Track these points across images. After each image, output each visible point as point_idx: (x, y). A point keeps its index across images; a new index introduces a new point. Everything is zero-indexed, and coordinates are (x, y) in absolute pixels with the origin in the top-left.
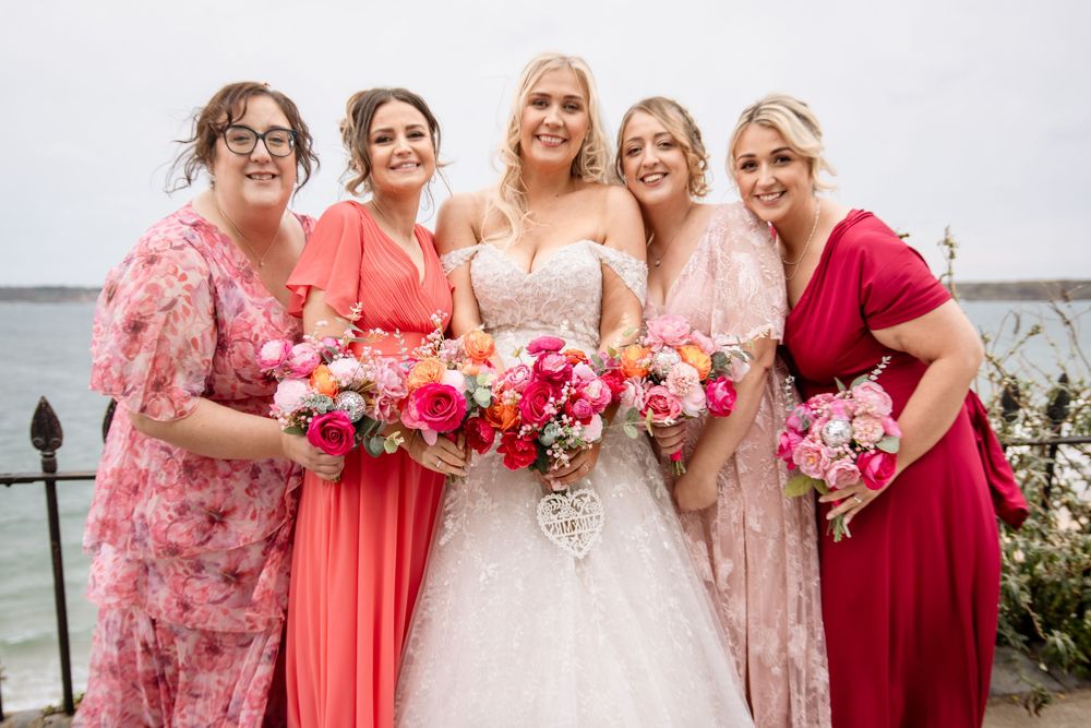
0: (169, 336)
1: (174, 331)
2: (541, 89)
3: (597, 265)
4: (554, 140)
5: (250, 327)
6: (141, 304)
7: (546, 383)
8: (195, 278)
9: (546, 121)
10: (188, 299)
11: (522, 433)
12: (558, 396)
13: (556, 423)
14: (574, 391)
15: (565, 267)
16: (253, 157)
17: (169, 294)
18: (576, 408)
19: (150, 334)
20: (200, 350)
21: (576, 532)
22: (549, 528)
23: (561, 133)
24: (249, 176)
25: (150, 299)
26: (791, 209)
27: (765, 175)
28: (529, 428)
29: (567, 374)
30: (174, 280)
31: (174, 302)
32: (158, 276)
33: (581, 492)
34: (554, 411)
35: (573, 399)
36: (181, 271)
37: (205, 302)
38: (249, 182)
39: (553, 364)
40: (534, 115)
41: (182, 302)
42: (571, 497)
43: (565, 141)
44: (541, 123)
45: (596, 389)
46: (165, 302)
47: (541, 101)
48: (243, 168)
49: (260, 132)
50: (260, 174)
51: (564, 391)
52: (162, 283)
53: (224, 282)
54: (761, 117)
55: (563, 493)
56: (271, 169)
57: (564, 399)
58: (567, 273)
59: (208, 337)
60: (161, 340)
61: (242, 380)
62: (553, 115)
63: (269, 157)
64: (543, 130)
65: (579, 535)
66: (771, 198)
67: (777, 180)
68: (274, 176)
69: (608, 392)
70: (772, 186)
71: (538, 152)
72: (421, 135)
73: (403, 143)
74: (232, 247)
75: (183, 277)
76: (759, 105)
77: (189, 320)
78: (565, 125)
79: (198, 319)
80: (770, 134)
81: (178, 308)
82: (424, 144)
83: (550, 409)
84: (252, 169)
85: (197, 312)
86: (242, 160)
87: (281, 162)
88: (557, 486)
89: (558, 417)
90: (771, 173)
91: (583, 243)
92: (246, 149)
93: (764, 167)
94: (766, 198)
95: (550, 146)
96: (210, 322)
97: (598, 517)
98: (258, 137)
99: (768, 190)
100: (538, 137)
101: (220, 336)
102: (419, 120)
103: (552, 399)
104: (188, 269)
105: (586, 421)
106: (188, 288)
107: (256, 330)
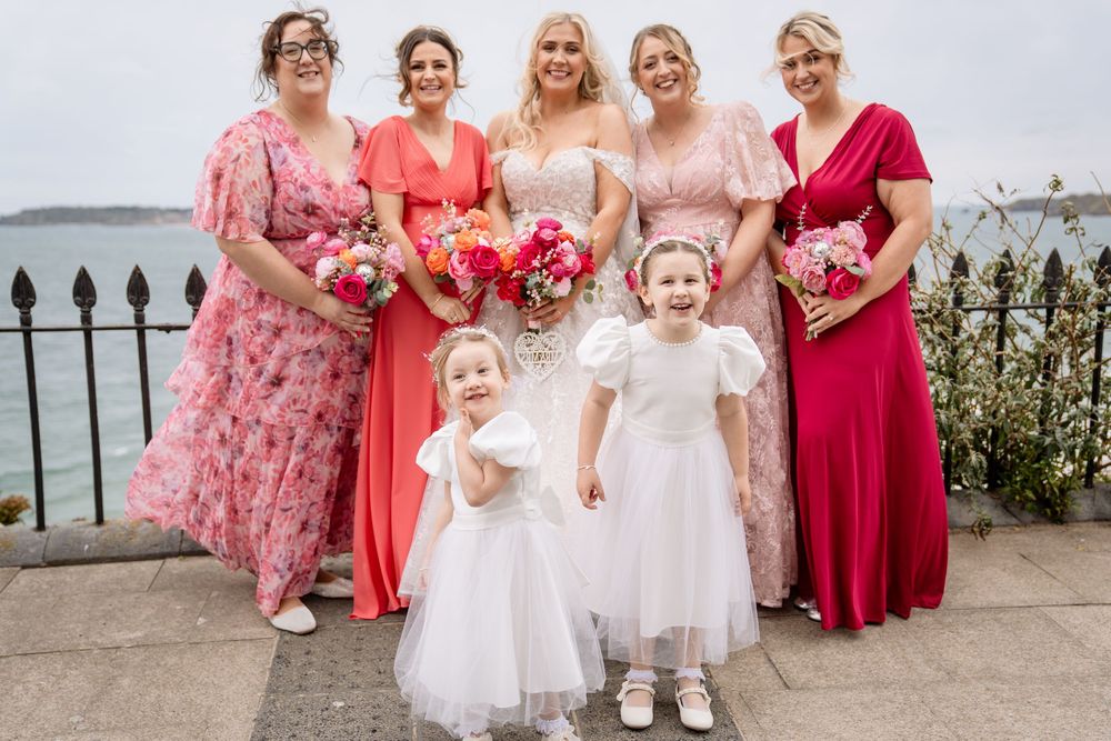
0: (237, 179)
1: (240, 176)
2: (549, 38)
3: (591, 166)
4: (561, 74)
5: (291, 173)
6: (220, 161)
7: (538, 245)
8: (253, 141)
9: (555, 61)
10: (248, 154)
11: (514, 275)
12: (543, 256)
13: (538, 273)
14: (555, 256)
15: (563, 166)
16: (301, 62)
17: (236, 152)
18: (554, 268)
19: (225, 181)
20: (259, 188)
21: (541, 362)
22: (521, 355)
23: (565, 69)
24: (300, 76)
25: (225, 157)
26: (823, 93)
27: (802, 71)
28: (520, 272)
29: (554, 244)
30: (240, 142)
31: (239, 157)
32: (230, 143)
33: (551, 333)
34: (539, 266)
35: (554, 261)
36: (244, 137)
37: (260, 157)
38: (301, 80)
39: (547, 234)
40: (545, 56)
41: (243, 156)
42: (543, 337)
43: (569, 74)
44: (551, 62)
45: (571, 260)
46: (233, 158)
47: (551, 47)
48: (296, 70)
49: (304, 45)
50: (308, 73)
51: (549, 253)
52: (232, 146)
53: (274, 145)
54: (794, 29)
55: (537, 332)
56: (314, 68)
57: (547, 259)
58: (564, 170)
59: (264, 181)
60: (232, 183)
61: (289, 212)
62: (559, 56)
63: (312, 61)
64: (553, 67)
65: (543, 365)
66: (807, 87)
67: (810, 73)
68: (317, 73)
69: (579, 265)
70: (807, 78)
71: (549, 83)
72: (444, 66)
73: (429, 72)
74: (285, 125)
75: (246, 141)
76: (793, 21)
77: (249, 168)
78: (568, 63)
79: (256, 167)
80: (801, 42)
81: (242, 161)
82: (445, 73)
83: (536, 263)
84: (302, 70)
85: (254, 163)
86: (294, 65)
87: (321, 63)
88: (532, 325)
89: (540, 270)
90: (805, 70)
91: (579, 149)
92: (295, 58)
93: (800, 65)
94: (803, 87)
95: (558, 78)
96: (265, 171)
97: (560, 354)
98: (303, 48)
99: (804, 81)
100: (549, 72)
101: (274, 182)
102: (444, 56)
103: (539, 257)
104: (248, 135)
105: (558, 279)
106: (249, 147)
107: (295, 175)
